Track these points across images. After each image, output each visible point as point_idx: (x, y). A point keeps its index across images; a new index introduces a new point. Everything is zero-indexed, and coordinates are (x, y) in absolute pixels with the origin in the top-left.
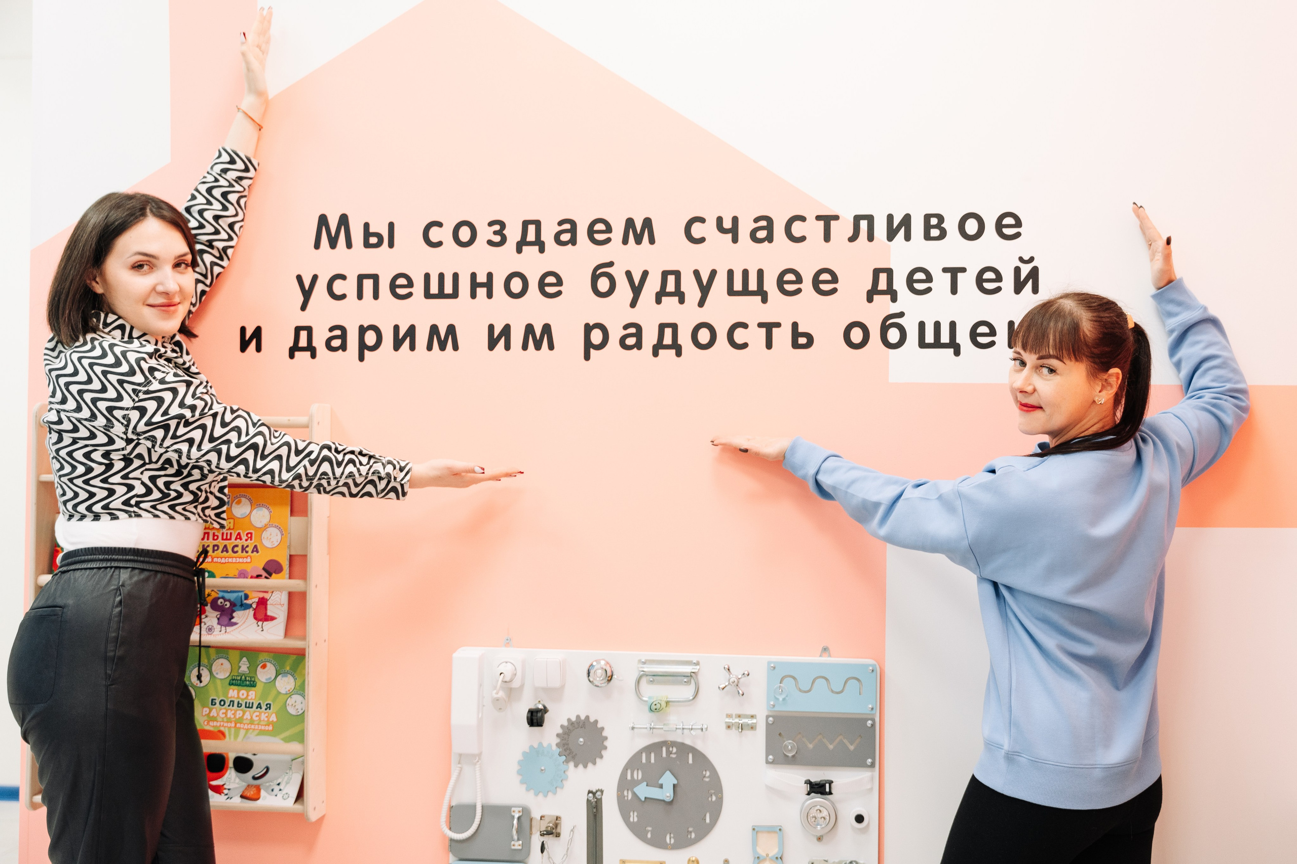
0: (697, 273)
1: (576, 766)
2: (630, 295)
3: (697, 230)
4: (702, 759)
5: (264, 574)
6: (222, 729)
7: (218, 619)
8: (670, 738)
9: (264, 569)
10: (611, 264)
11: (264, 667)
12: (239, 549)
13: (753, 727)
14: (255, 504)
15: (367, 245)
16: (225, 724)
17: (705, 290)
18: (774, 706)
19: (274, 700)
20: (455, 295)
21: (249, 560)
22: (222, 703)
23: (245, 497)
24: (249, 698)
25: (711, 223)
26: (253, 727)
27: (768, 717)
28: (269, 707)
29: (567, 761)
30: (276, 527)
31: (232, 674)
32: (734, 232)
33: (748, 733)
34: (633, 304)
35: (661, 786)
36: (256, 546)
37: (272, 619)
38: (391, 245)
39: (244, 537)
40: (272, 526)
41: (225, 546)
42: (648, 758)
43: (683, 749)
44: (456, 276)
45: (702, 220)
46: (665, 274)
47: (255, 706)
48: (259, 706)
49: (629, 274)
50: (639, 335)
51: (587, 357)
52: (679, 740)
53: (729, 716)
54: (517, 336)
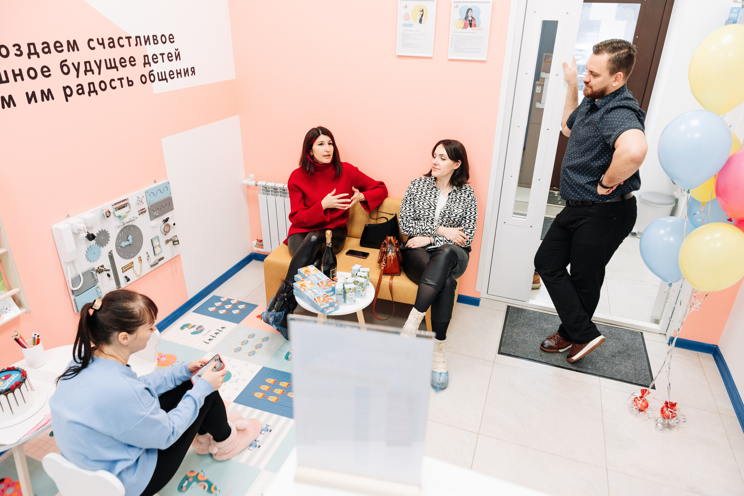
0: (95, 61)
1: (103, 247)
2: (76, 73)
3: (92, 44)
4: (134, 226)
10: (66, 61)
13: (145, 212)
17: (99, 68)
18: (149, 203)
25: (95, 41)
27: (148, 207)
29: (100, 247)
32: (103, 44)
33: (144, 214)
34: (78, 76)
35: (128, 240)
42: (122, 234)
43: (130, 227)
44: (5, 72)
45: (92, 40)
46: (86, 63)
49: (73, 64)
50: (82, 88)
51: (67, 100)
52: (128, 224)
53: (139, 211)
54: (38, 96)
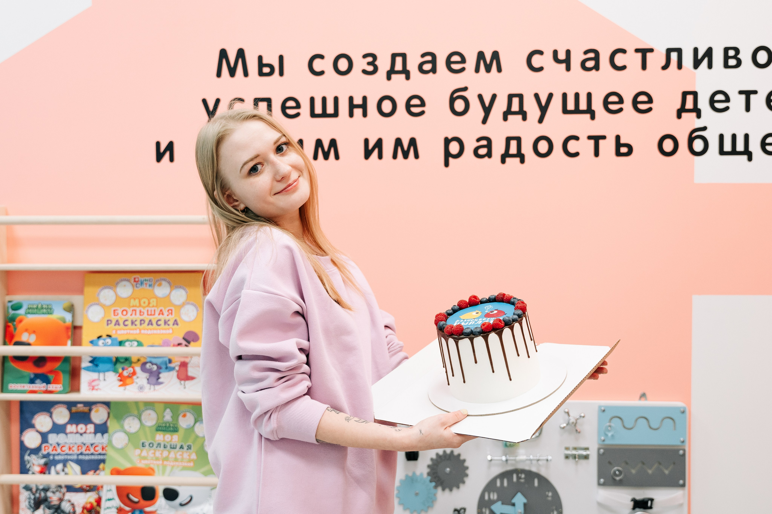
0: (537, 96)
1: (443, 490)
2: (482, 114)
3: (536, 61)
4: (545, 483)
5: (184, 343)
6: (152, 466)
7: (148, 379)
8: (520, 466)
9: (184, 338)
10: (465, 89)
11: (184, 416)
12: (162, 323)
13: (586, 457)
14: (173, 286)
15: (261, 74)
16: (155, 462)
17: (544, 109)
18: (604, 441)
19: (194, 442)
20: (336, 114)
21: (171, 331)
22: (151, 445)
23: (165, 280)
24: (173, 440)
25: (548, 55)
26: (177, 463)
27: (599, 449)
28: (189, 447)
29: (436, 487)
30: (192, 304)
31: (158, 422)
32: (567, 62)
33: (583, 462)
34: (484, 121)
35: (514, 505)
36: (176, 320)
37: (192, 378)
38: (281, 74)
39: (166, 313)
40: (188, 304)
41: (150, 321)
42: (502, 483)
43: (531, 475)
44: (336, 99)
45: (541, 53)
46: (511, 97)
47: (178, 447)
48: (182, 447)
49: (480, 97)
50: (489, 146)
51: (447, 164)
52: (527, 468)
53: (567, 449)
54: (388, 148)
